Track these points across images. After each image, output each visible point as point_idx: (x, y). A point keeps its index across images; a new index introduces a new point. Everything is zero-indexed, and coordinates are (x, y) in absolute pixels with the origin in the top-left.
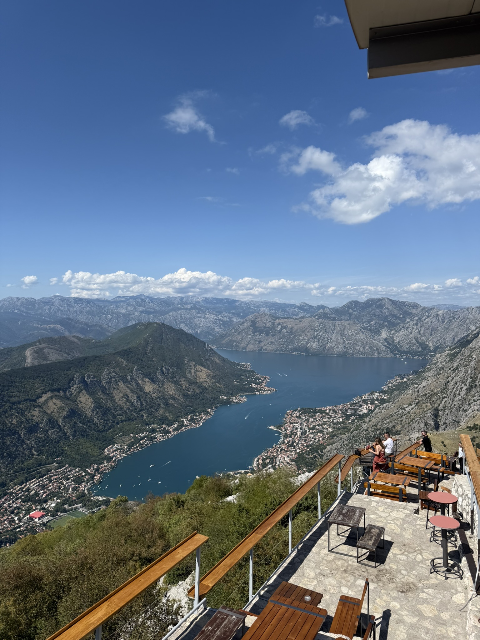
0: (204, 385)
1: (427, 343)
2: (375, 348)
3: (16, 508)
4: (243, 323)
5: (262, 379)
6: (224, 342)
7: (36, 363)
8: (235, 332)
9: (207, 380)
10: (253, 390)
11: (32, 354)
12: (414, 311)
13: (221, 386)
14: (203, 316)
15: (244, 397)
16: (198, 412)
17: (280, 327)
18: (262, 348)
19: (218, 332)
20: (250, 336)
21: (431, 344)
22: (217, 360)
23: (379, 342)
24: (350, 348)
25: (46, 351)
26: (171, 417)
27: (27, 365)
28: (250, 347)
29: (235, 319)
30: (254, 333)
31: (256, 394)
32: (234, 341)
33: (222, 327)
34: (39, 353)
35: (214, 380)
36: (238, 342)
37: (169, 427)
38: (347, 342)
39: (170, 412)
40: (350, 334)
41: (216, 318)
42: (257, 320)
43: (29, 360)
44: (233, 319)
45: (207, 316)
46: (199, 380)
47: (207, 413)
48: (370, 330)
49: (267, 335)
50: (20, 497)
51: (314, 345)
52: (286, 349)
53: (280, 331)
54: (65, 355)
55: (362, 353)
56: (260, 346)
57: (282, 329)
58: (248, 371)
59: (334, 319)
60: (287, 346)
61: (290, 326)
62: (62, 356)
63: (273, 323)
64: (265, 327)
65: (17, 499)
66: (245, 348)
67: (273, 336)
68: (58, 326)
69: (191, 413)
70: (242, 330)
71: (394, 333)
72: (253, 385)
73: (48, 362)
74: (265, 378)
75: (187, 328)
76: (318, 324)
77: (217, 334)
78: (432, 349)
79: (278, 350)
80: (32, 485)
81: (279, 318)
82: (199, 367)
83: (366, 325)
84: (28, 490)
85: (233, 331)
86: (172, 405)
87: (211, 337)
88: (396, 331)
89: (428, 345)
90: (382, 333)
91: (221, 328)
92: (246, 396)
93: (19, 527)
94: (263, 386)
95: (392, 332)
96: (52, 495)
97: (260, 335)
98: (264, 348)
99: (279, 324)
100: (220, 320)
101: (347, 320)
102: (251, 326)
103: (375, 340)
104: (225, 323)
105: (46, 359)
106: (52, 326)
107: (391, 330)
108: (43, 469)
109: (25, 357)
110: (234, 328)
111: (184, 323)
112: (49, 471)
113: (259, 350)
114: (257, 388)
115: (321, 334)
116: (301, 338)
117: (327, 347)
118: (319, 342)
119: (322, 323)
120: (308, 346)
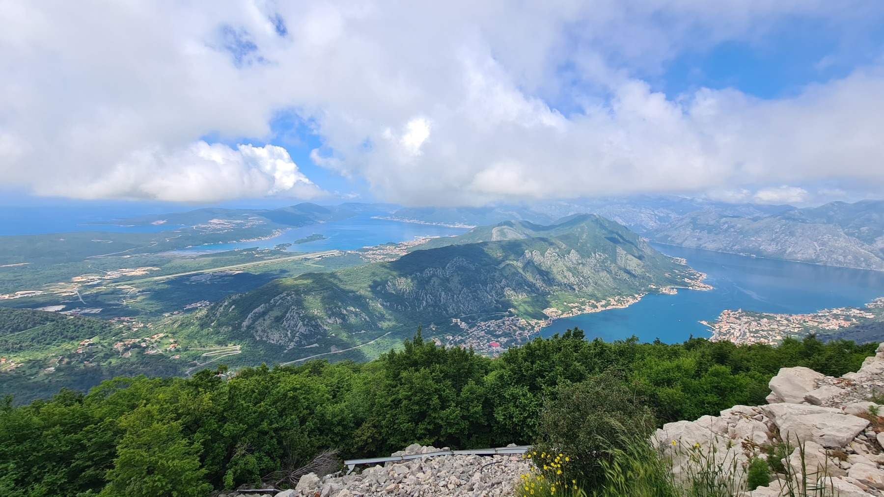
0: (634, 273)
2: (862, 259)
3: (481, 337)
4: (682, 219)
5: (698, 275)
6: (658, 236)
7: (499, 239)
8: (672, 227)
9: (637, 269)
10: (686, 284)
11: (496, 232)
13: (651, 276)
14: (638, 210)
15: (675, 290)
16: (626, 295)
17: (726, 226)
18: (701, 245)
19: (652, 227)
20: (688, 233)
22: (649, 253)
23: (869, 251)
24: (823, 255)
25: (505, 231)
26: (599, 295)
27: (492, 240)
28: (687, 244)
29: (673, 216)
30: (693, 229)
31: (688, 289)
32: (669, 236)
33: (657, 221)
34: (502, 233)
35: (643, 270)
36: (674, 237)
37: (597, 303)
38: (818, 249)
39: (598, 290)
40: (825, 239)
41: (652, 213)
42: (699, 217)
43: (494, 236)
44: (670, 215)
45: (642, 211)
46: (628, 268)
47: (634, 298)
48: (858, 238)
49: (709, 232)
50: (484, 330)
51: (770, 248)
52: (731, 248)
53: (726, 231)
54: (519, 235)
55: (840, 262)
56: (700, 243)
57: (728, 228)
58: (681, 266)
59: (804, 221)
60: (733, 246)
61: (739, 226)
62: (516, 235)
63: (718, 222)
64: (707, 225)
65: (482, 331)
66: (681, 244)
67: (716, 234)
68: (515, 213)
69: (618, 295)
70: (680, 227)
72: (686, 280)
73: (507, 239)
74: (701, 275)
75: (621, 220)
76: (779, 226)
77: (651, 228)
79: (721, 249)
80: (492, 324)
81: (726, 217)
82: (630, 257)
83: (851, 231)
84: (489, 326)
85: (670, 226)
86: (602, 286)
87: (645, 231)
90: (877, 242)
91: (656, 223)
92: (676, 288)
93: (483, 349)
94: (698, 283)
96: (505, 335)
97: (700, 232)
98: (704, 245)
99: (726, 222)
100: (657, 215)
101: (824, 223)
102: (690, 223)
103: (863, 249)
104: (661, 219)
105: (505, 236)
106: (510, 212)
108: (499, 314)
109: (492, 234)
110: (671, 223)
111: (618, 216)
112: (504, 316)
113: (697, 247)
114: (690, 283)
115: (781, 237)
116: (752, 239)
117: (787, 252)
118: (777, 245)
119: (785, 225)
120: (761, 248)
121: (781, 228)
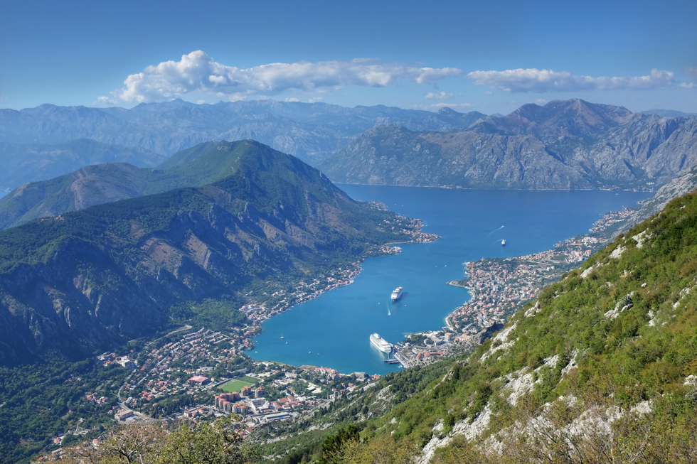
1: (643, 168)
2: (568, 177)
4: (359, 141)
12: (620, 120)
17: (419, 146)
18: (393, 179)
20: (371, 161)
21: (648, 170)
23: (572, 168)
24: (531, 177)
30: (378, 156)
32: (347, 170)
36: (353, 171)
38: (525, 168)
40: (530, 156)
42: (382, 136)
48: (559, 150)
49: (400, 158)
51: (475, 173)
52: (431, 180)
56: (391, 176)
57: (422, 149)
59: (503, 133)
60: (433, 175)
63: (407, 141)
64: (395, 147)
67: (410, 161)
71: (594, 154)
76: (480, 141)
78: (650, 176)
79: (419, 182)
88: (597, 150)
89: (644, 171)
90: (577, 154)
95: (592, 152)
97: (388, 159)
107: (590, 149)
115: (485, 156)
116: (454, 162)
117: (495, 177)
118: (482, 168)
119: (487, 139)
120: (466, 175)
121: (482, 143)
